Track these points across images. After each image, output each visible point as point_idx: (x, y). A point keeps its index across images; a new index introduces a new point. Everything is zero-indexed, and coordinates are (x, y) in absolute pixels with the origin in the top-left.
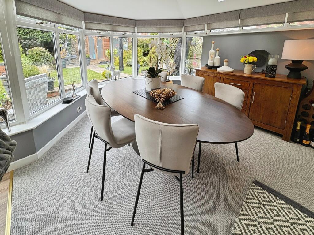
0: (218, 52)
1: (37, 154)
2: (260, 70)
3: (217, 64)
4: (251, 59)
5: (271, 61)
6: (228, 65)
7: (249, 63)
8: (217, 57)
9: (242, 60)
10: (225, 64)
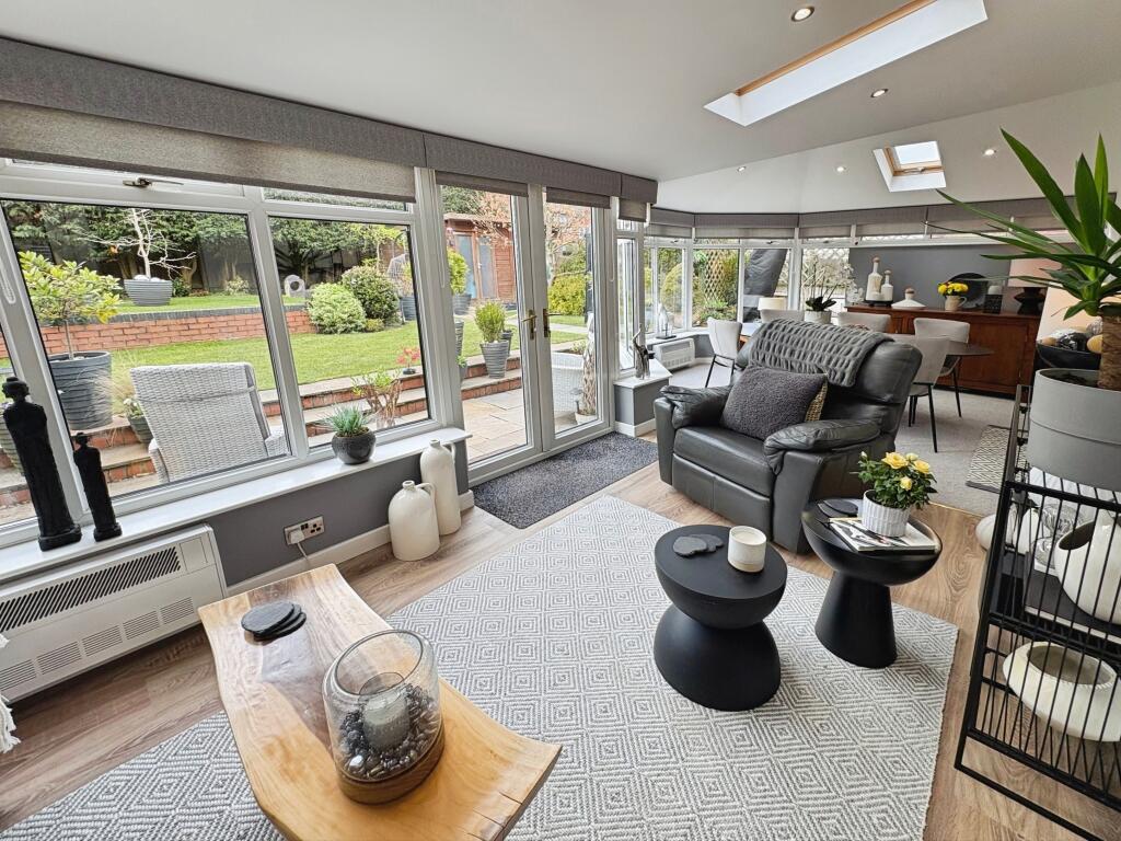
0: (887, 278)
2: (972, 305)
3: (888, 297)
4: (958, 287)
5: (992, 290)
6: (914, 299)
7: (954, 293)
8: (887, 285)
9: (942, 288)
10: (907, 296)
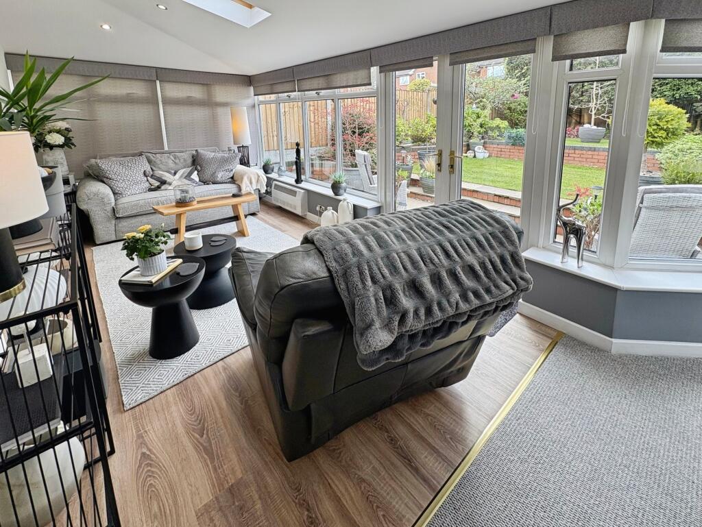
1: (612, 342)
